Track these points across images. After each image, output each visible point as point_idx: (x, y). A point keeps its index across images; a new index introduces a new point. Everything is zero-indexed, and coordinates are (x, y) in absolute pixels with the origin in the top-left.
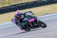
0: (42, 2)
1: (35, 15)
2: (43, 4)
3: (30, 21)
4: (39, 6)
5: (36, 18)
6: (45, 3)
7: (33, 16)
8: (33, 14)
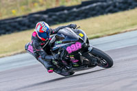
0: (16, 22)
1: (82, 35)
2: (19, 26)
3: (69, 50)
4: (9, 33)
5: (85, 42)
6: (24, 25)
7: (78, 37)
8: (78, 32)
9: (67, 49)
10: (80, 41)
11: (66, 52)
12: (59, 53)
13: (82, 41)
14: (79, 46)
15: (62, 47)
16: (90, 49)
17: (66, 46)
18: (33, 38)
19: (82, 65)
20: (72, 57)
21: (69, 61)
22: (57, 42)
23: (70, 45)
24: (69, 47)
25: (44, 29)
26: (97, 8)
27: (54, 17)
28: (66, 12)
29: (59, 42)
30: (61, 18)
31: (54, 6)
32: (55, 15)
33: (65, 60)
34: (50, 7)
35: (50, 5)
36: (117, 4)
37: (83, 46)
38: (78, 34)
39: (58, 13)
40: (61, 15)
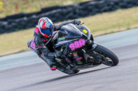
1: (86, 32)
3: (72, 47)
5: (89, 38)
7: (82, 33)
8: (82, 29)
9: (70, 46)
10: (84, 37)
11: (69, 49)
12: (62, 50)
13: (86, 38)
14: (82, 43)
15: (65, 44)
16: (94, 46)
17: (69, 43)
18: (35, 34)
19: (86, 63)
20: (75, 55)
21: (72, 59)
22: (60, 39)
23: (73, 42)
24: (72, 44)
25: (47, 25)
26: (57, 15)
27: (14, 24)
28: (25, 18)
29: (62, 39)
30: (20, 25)
31: (13, 12)
32: (15, 22)
33: (69, 58)
34: (10, 14)
35: (10, 12)
36: (77, 11)
37: (87, 43)
38: (82, 31)
39: (17, 20)
40: (21, 21)
